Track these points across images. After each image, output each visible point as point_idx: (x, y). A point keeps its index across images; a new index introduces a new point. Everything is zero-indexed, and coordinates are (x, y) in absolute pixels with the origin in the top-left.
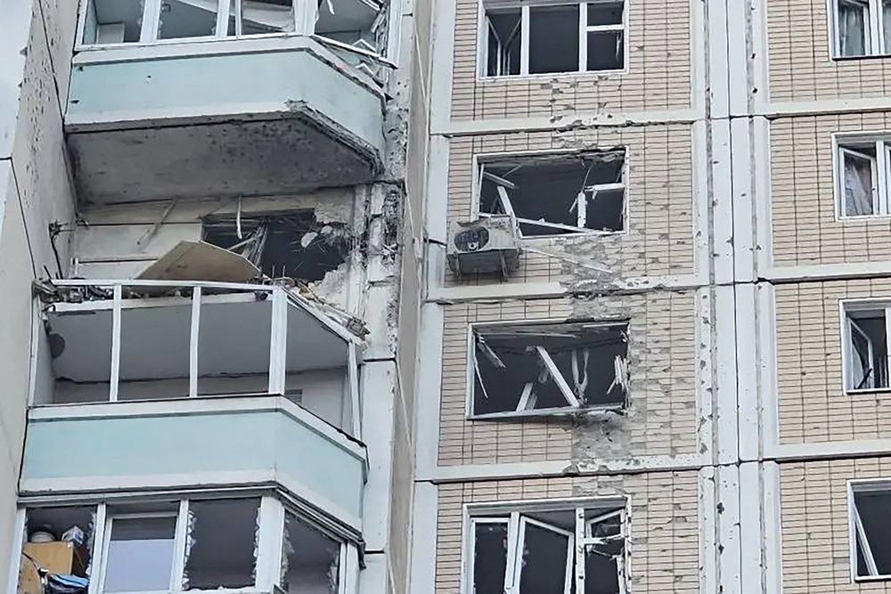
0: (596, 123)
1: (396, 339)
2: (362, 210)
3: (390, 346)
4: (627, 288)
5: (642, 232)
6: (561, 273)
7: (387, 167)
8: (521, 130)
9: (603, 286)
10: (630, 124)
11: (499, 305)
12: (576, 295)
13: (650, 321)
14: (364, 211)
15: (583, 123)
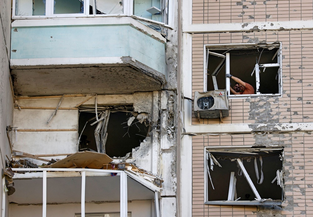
0: (265, 28)
1: (176, 184)
2: (157, 106)
3: (173, 188)
4: (282, 130)
5: (289, 96)
6: (249, 119)
7: (168, 81)
8: (227, 31)
9: (270, 128)
10: (282, 29)
11: (219, 137)
12: (256, 132)
13: (294, 150)
14: (158, 107)
15: (259, 28)
